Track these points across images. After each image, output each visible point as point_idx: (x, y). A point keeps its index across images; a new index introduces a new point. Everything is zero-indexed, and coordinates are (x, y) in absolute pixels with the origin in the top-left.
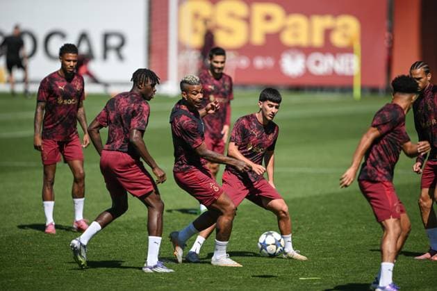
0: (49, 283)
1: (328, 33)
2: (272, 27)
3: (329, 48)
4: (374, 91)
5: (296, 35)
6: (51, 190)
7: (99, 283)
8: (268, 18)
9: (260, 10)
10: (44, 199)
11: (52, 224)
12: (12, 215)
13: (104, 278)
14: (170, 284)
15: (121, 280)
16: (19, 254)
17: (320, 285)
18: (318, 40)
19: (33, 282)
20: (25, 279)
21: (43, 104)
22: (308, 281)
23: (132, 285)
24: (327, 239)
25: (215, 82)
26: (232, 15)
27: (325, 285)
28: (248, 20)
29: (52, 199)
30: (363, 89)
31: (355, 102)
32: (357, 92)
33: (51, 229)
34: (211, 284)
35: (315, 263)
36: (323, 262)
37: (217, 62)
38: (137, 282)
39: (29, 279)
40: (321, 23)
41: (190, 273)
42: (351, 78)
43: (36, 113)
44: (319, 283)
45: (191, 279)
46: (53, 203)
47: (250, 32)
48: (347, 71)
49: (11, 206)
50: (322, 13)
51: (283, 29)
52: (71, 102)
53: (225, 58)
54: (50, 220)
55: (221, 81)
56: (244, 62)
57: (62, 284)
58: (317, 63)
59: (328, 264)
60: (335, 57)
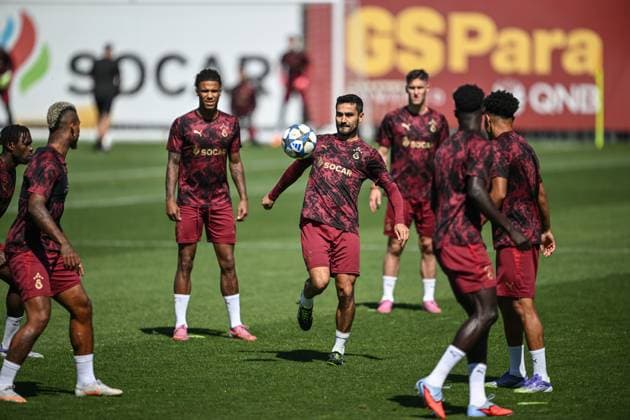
0: (164, 411)
1: (557, 55)
2: (479, 47)
3: (559, 75)
5: (511, 58)
6: (188, 279)
7: (235, 411)
8: (472, 34)
9: (460, 22)
10: (177, 290)
11: (183, 327)
12: (111, 315)
13: (241, 404)
14: (336, 413)
15: (266, 406)
16: (120, 371)
17: (548, 413)
18: (543, 65)
19: (141, 412)
20: (130, 406)
21: (175, 156)
22: (531, 406)
23: (281, 415)
26: (421, 30)
27: (556, 412)
28: (444, 38)
29: (187, 291)
30: (607, 135)
31: (596, 152)
32: (600, 139)
33: (181, 334)
34: (394, 413)
38: (288, 411)
39: (136, 406)
40: (546, 41)
41: (363, 397)
42: (592, 117)
43: (168, 169)
45: (364, 405)
46: (187, 297)
47: (446, 53)
48: (584, 109)
49: (110, 303)
50: (549, 27)
51: (494, 49)
52: (212, 152)
54: (181, 321)
57: (182, 413)
58: (543, 97)
60: (568, 89)
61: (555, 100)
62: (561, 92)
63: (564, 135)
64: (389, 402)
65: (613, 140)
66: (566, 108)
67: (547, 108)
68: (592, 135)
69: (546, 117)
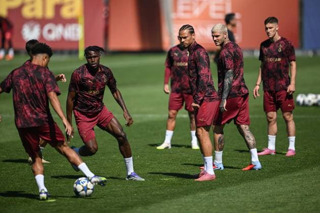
5: (33, 10)
18: (50, 13)
24: (60, 170)
32: (81, 54)
35: (51, 189)
36: (58, 188)
44: (55, 204)
51: (23, 5)
58: (50, 31)
59: (61, 189)
60: (64, 27)
61: (57, 33)
66: (62, 37)
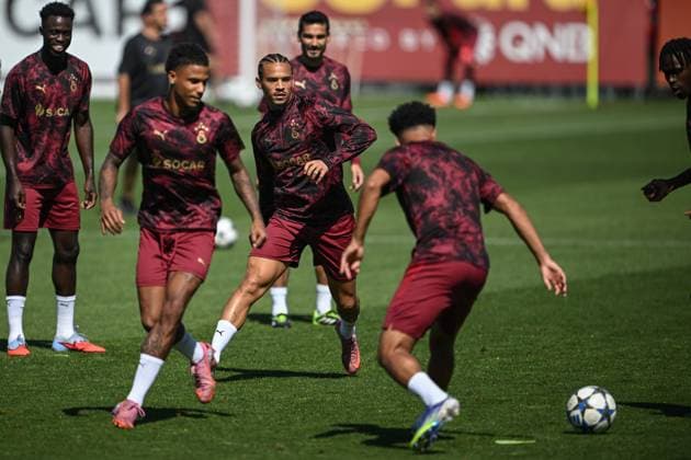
4: (625, 92)
25: (308, 74)
30: (602, 90)
31: (588, 112)
32: (593, 95)
37: (310, 37)
42: (582, 67)
48: (573, 56)
53: (328, 28)
55: (323, 71)
56: (380, 40)
58: (518, 40)
60: (551, 30)
61: (534, 44)
62: (541, 33)
63: (545, 90)
64: (314, 440)
65: (611, 97)
66: (548, 54)
67: (523, 53)
68: (582, 90)
69: (523, 66)
